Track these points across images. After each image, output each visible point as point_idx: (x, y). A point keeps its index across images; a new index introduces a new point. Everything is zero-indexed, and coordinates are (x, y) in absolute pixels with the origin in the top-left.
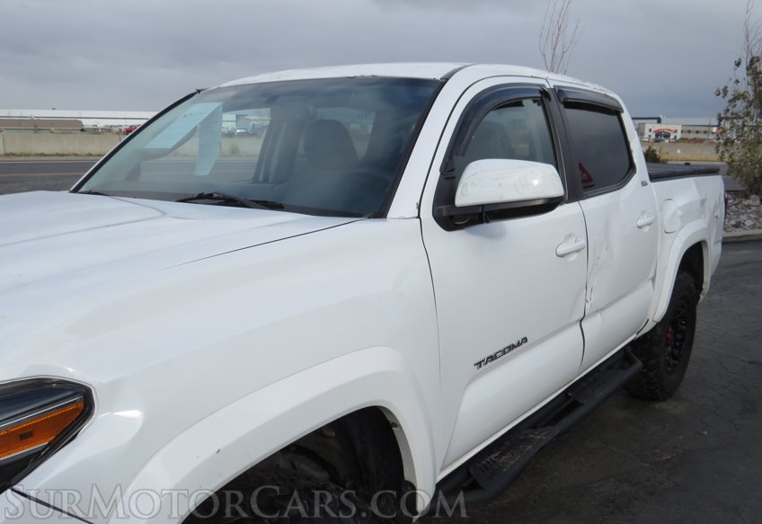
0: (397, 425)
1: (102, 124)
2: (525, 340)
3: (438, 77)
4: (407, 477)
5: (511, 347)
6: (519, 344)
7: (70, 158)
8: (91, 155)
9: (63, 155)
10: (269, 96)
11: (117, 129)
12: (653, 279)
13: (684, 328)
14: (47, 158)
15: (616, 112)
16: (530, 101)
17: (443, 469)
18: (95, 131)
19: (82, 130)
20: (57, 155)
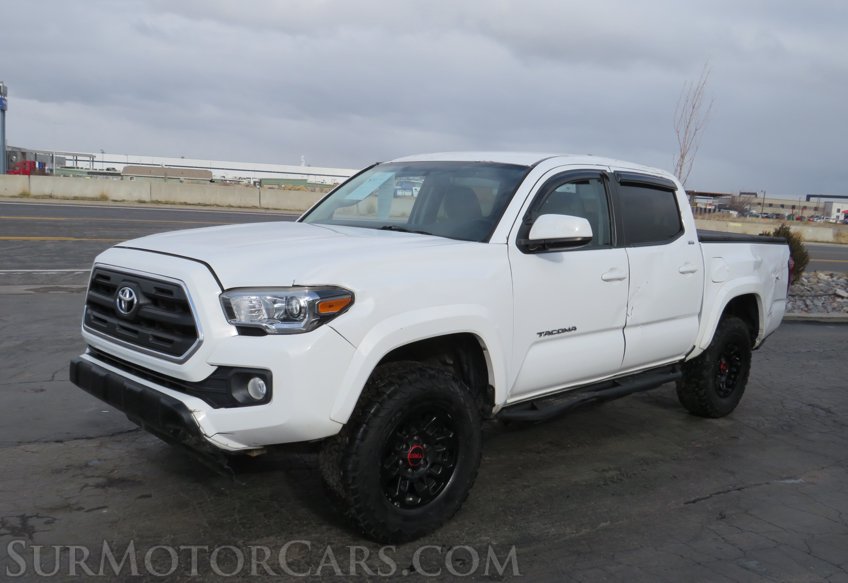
0: (485, 349)
1: (230, 175)
2: (575, 329)
3: (530, 165)
4: (490, 383)
5: (564, 330)
6: (569, 330)
7: (212, 208)
8: (232, 207)
9: (206, 205)
10: (427, 170)
11: (246, 182)
12: (700, 315)
13: (739, 364)
14: (188, 207)
15: (670, 189)
16: (596, 181)
17: (512, 396)
18: (224, 182)
19: (211, 181)
20: (199, 204)
